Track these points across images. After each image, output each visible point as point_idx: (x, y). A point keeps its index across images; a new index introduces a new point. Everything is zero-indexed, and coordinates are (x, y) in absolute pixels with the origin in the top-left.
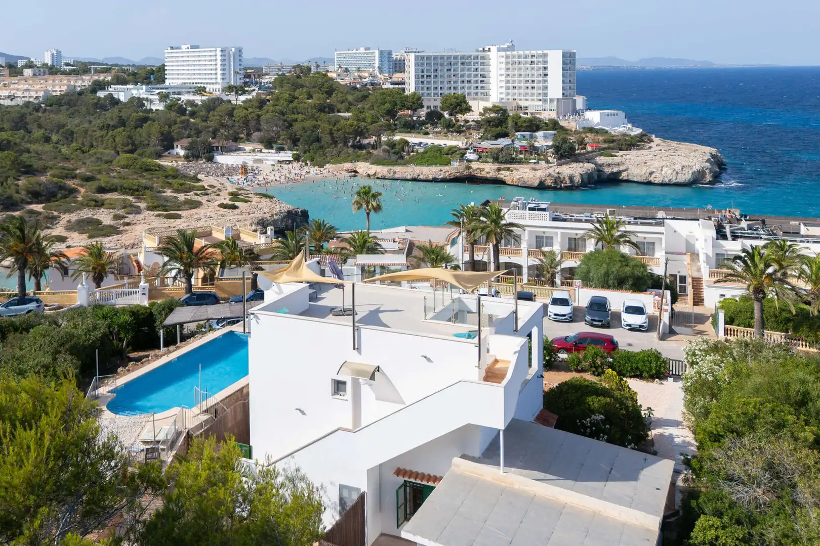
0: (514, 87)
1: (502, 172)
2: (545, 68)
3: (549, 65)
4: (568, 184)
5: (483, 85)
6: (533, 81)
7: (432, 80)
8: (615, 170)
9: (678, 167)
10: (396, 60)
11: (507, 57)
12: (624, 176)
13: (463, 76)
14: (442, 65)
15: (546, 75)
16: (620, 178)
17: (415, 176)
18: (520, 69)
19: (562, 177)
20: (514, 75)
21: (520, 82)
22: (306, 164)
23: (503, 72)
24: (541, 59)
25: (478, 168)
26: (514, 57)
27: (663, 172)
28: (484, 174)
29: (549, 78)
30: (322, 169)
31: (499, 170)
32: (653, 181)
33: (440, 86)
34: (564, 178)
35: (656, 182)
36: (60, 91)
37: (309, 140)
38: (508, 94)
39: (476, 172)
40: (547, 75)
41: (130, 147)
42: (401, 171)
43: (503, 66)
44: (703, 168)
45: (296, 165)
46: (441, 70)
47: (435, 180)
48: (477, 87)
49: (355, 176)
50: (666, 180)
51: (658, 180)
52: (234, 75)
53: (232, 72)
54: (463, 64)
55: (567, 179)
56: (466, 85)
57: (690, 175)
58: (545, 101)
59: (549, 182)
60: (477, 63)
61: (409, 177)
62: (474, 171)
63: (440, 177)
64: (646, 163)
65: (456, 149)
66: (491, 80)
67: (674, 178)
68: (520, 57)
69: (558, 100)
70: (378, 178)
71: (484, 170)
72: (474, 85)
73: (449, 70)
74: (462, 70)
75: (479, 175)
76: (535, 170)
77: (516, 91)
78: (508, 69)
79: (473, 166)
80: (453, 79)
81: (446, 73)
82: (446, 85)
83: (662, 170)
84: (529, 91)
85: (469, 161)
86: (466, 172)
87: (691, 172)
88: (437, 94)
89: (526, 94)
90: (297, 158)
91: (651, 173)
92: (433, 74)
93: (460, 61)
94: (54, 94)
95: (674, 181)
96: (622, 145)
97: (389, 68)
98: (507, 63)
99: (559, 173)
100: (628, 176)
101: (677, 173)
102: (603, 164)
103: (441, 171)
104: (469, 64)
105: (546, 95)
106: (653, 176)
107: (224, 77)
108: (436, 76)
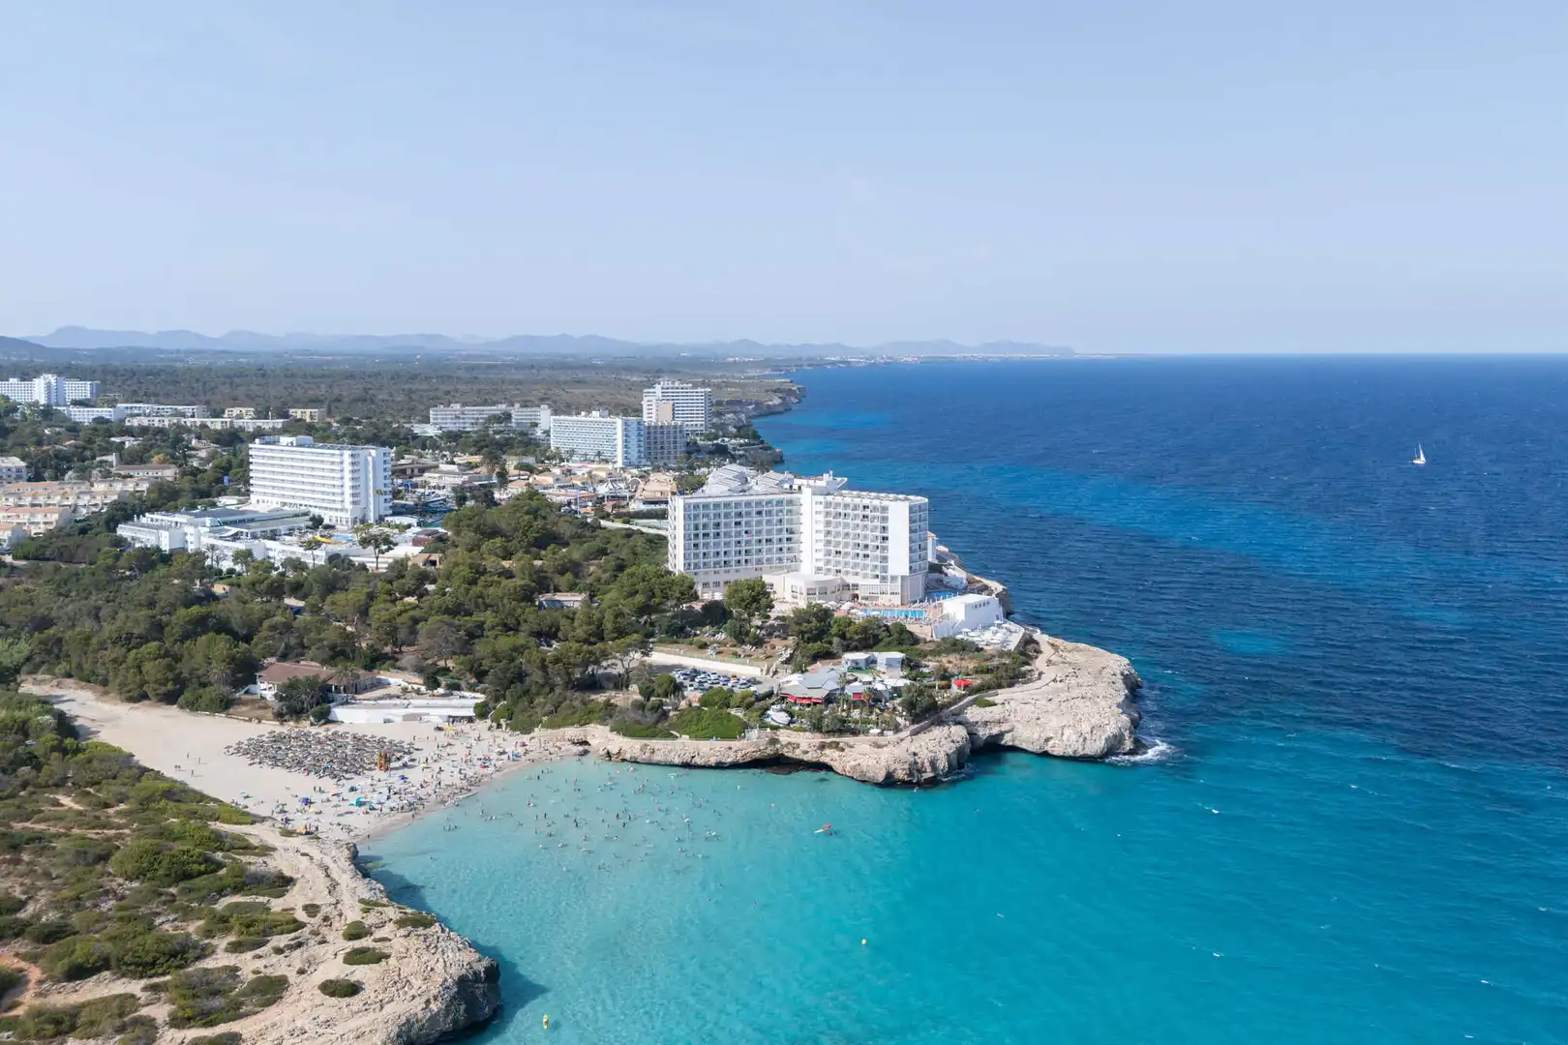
0: (837, 552)
1: (827, 751)
2: (884, 528)
3: (890, 525)
4: (929, 774)
5: (790, 545)
6: (866, 546)
7: (711, 540)
8: (995, 731)
9: (1086, 728)
10: (649, 427)
11: (828, 505)
12: (1007, 740)
13: (759, 532)
14: (727, 516)
15: (885, 539)
16: (1003, 743)
17: (687, 758)
18: (847, 525)
19: (919, 761)
20: (838, 534)
21: (846, 545)
22: (499, 726)
23: (821, 527)
24: (878, 514)
25: (790, 743)
26: (838, 505)
27: (1065, 738)
28: (798, 754)
29: (890, 543)
30: (526, 738)
31: (822, 747)
32: (1050, 752)
33: (724, 550)
34: (923, 763)
35: (1055, 753)
36: (45, 523)
37: (505, 677)
38: (828, 562)
39: (785, 749)
40: (887, 538)
41: (170, 686)
42: (664, 748)
43: (821, 518)
44: (1120, 729)
45: (482, 725)
46: (726, 525)
47: (720, 766)
48: (781, 549)
49: (586, 752)
50: (1070, 752)
51: (1058, 751)
52: (374, 495)
53: (371, 491)
54: (759, 513)
55: (927, 764)
56: (765, 547)
57: (1103, 742)
58: (884, 578)
59: (901, 774)
60: (781, 511)
61: (677, 761)
62: (783, 746)
63: (729, 760)
64: (1038, 719)
65: (753, 699)
66: (803, 538)
67: (1080, 749)
68: (846, 506)
69: (903, 577)
70: (624, 760)
71: (798, 746)
72: (776, 546)
73: (738, 524)
74: (759, 523)
75: (790, 755)
76: (879, 747)
77: (840, 558)
78: (828, 523)
79: (781, 739)
80: (745, 537)
81: (734, 529)
82: (733, 549)
83: (1062, 734)
84: (859, 560)
85: (775, 728)
86: (770, 751)
87: (1103, 737)
88: (718, 563)
89: (856, 565)
90: (482, 711)
91: (1047, 740)
92: (712, 531)
93: (755, 510)
94: (34, 530)
95: (1081, 752)
96: (1002, 677)
97: (639, 446)
98: (827, 514)
99: (915, 754)
100: (1013, 741)
101: (1085, 739)
102: (977, 723)
103: (730, 748)
104: (769, 513)
105: (885, 569)
106: (1051, 743)
107: (356, 499)
108: (718, 534)
